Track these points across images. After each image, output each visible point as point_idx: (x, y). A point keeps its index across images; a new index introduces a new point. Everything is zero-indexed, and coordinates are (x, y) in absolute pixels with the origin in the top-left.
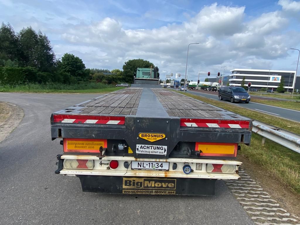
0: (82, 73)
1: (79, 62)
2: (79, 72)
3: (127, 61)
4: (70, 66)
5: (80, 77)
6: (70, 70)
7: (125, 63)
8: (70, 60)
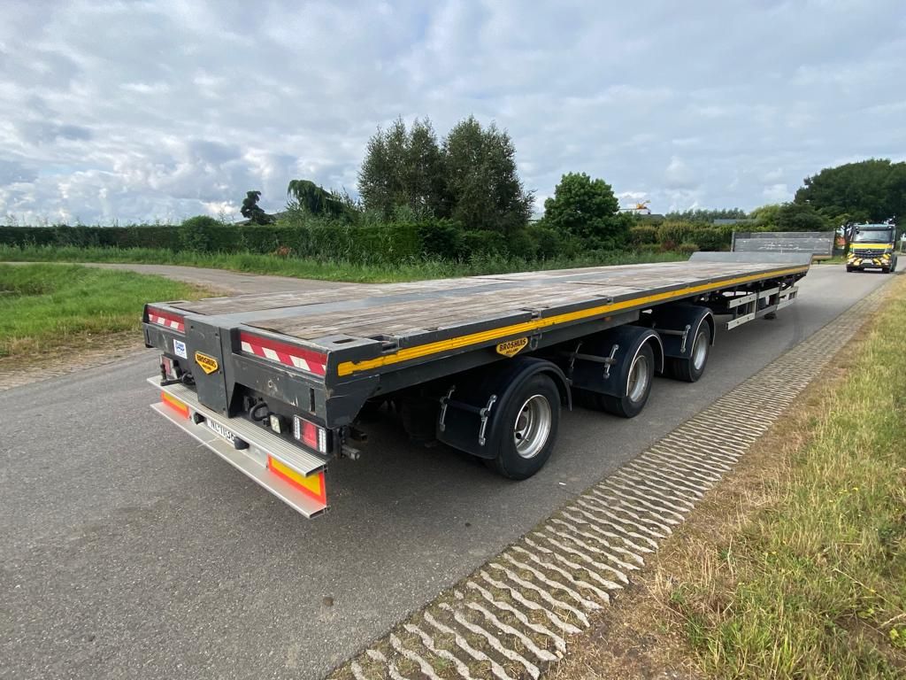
0: (604, 226)
1: (600, 195)
2: (595, 224)
3: (812, 175)
4: (573, 207)
5: (596, 239)
6: (571, 218)
7: (807, 182)
8: (573, 192)
